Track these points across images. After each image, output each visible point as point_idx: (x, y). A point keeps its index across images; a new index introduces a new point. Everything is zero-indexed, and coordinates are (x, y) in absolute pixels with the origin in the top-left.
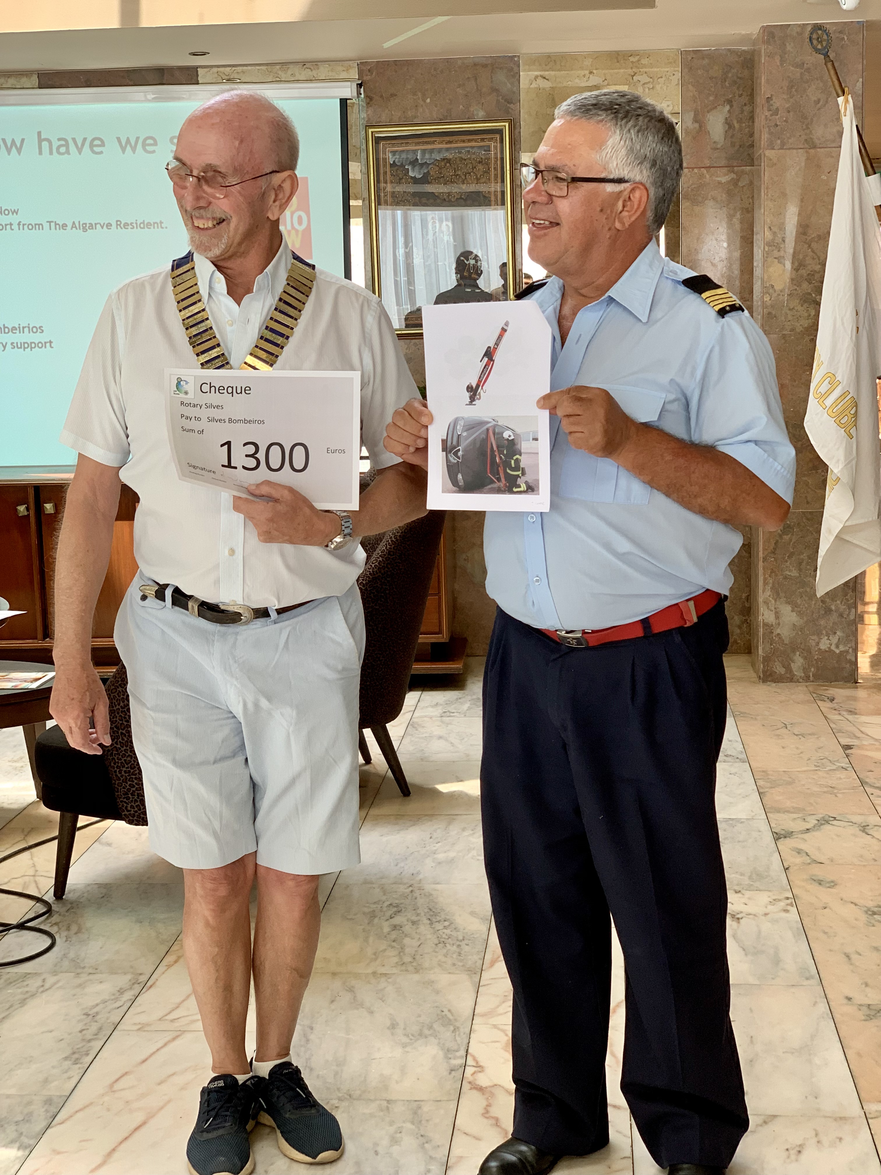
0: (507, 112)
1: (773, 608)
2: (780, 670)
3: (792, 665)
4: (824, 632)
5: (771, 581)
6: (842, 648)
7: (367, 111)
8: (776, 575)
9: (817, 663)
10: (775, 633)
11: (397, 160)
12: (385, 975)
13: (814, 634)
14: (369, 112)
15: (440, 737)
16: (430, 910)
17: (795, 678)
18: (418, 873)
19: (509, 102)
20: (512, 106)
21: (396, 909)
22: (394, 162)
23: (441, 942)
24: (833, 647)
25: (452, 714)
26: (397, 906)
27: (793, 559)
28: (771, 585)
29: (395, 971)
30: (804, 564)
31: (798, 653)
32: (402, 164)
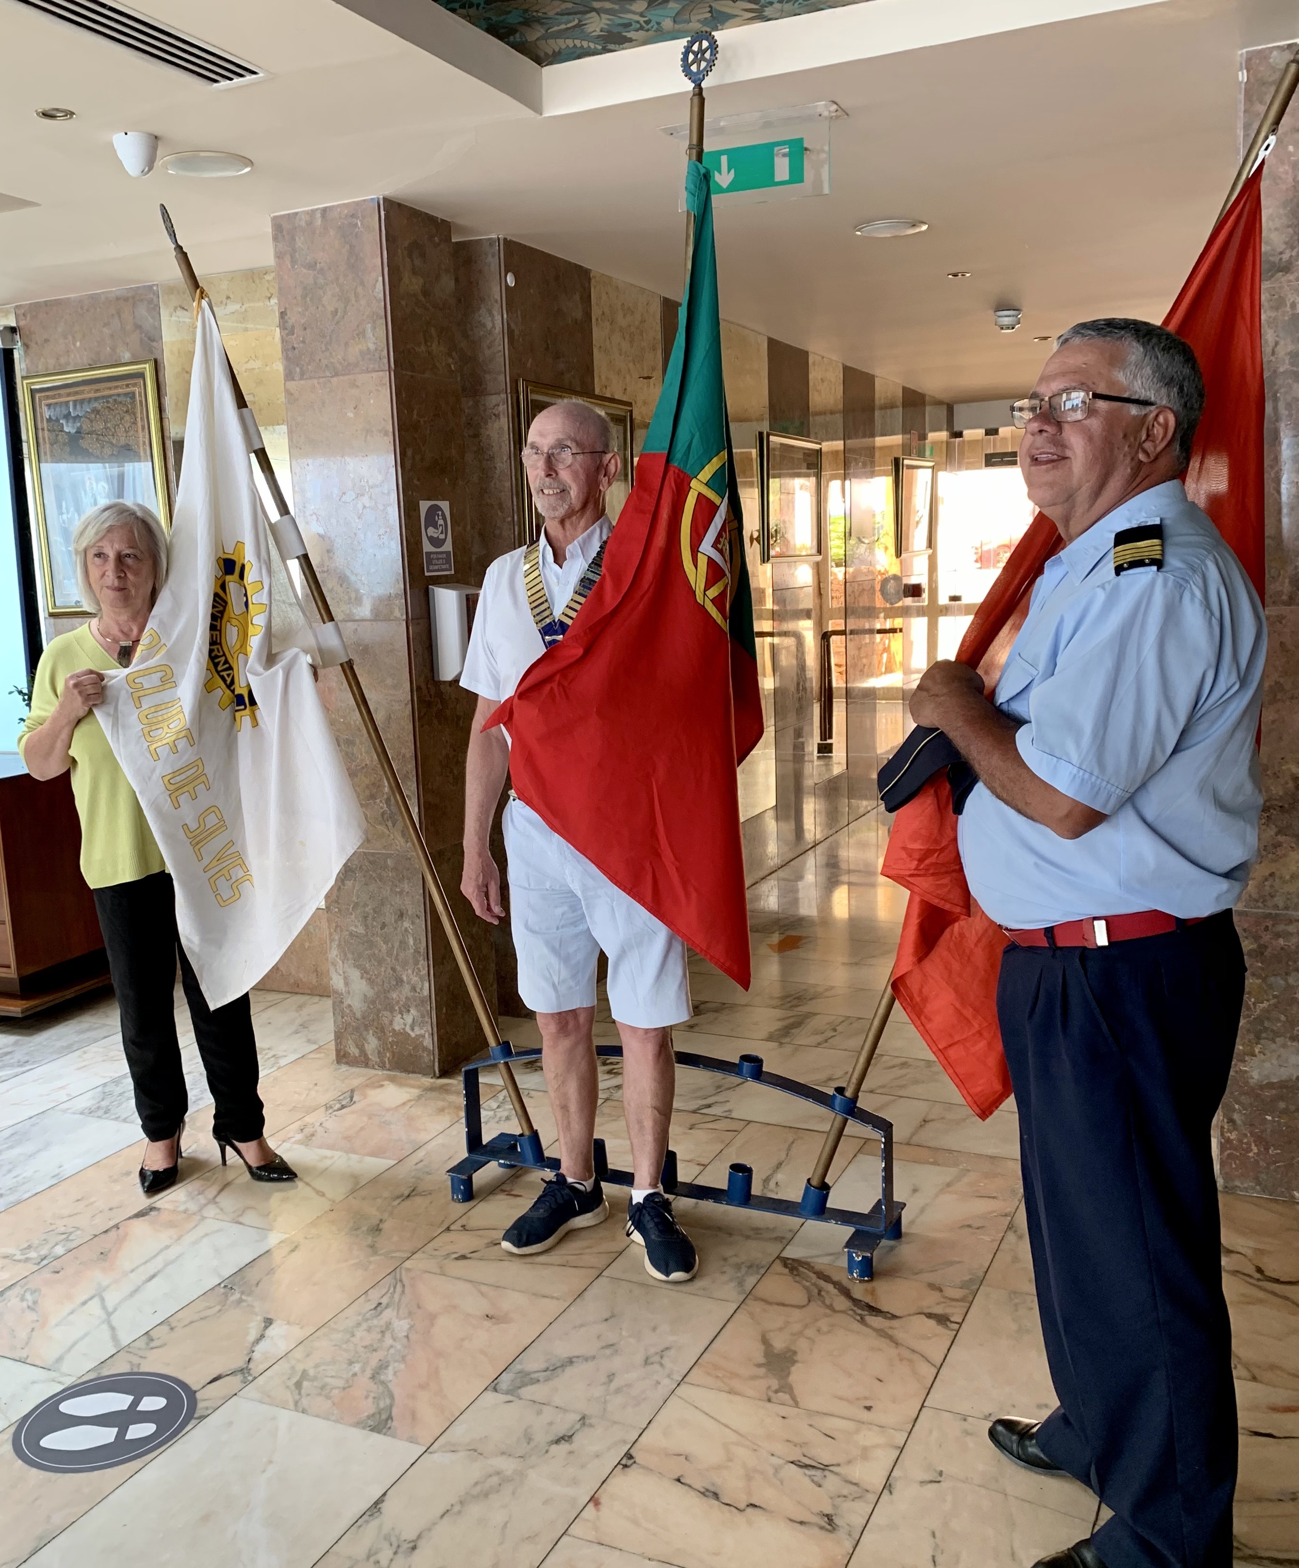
0: (152, 351)
1: (341, 972)
2: (354, 1051)
3: (366, 1045)
4: (397, 1008)
5: (337, 938)
6: (418, 1031)
8: (342, 931)
9: (392, 1046)
10: (345, 1005)
11: (52, 414)
13: (385, 1009)
17: (370, 1063)
19: (152, 338)
20: (154, 344)
22: (50, 416)
24: (408, 1029)
27: (358, 911)
28: (337, 943)
30: (370, 918)
31: (371, 1032)
32: (57, 418)
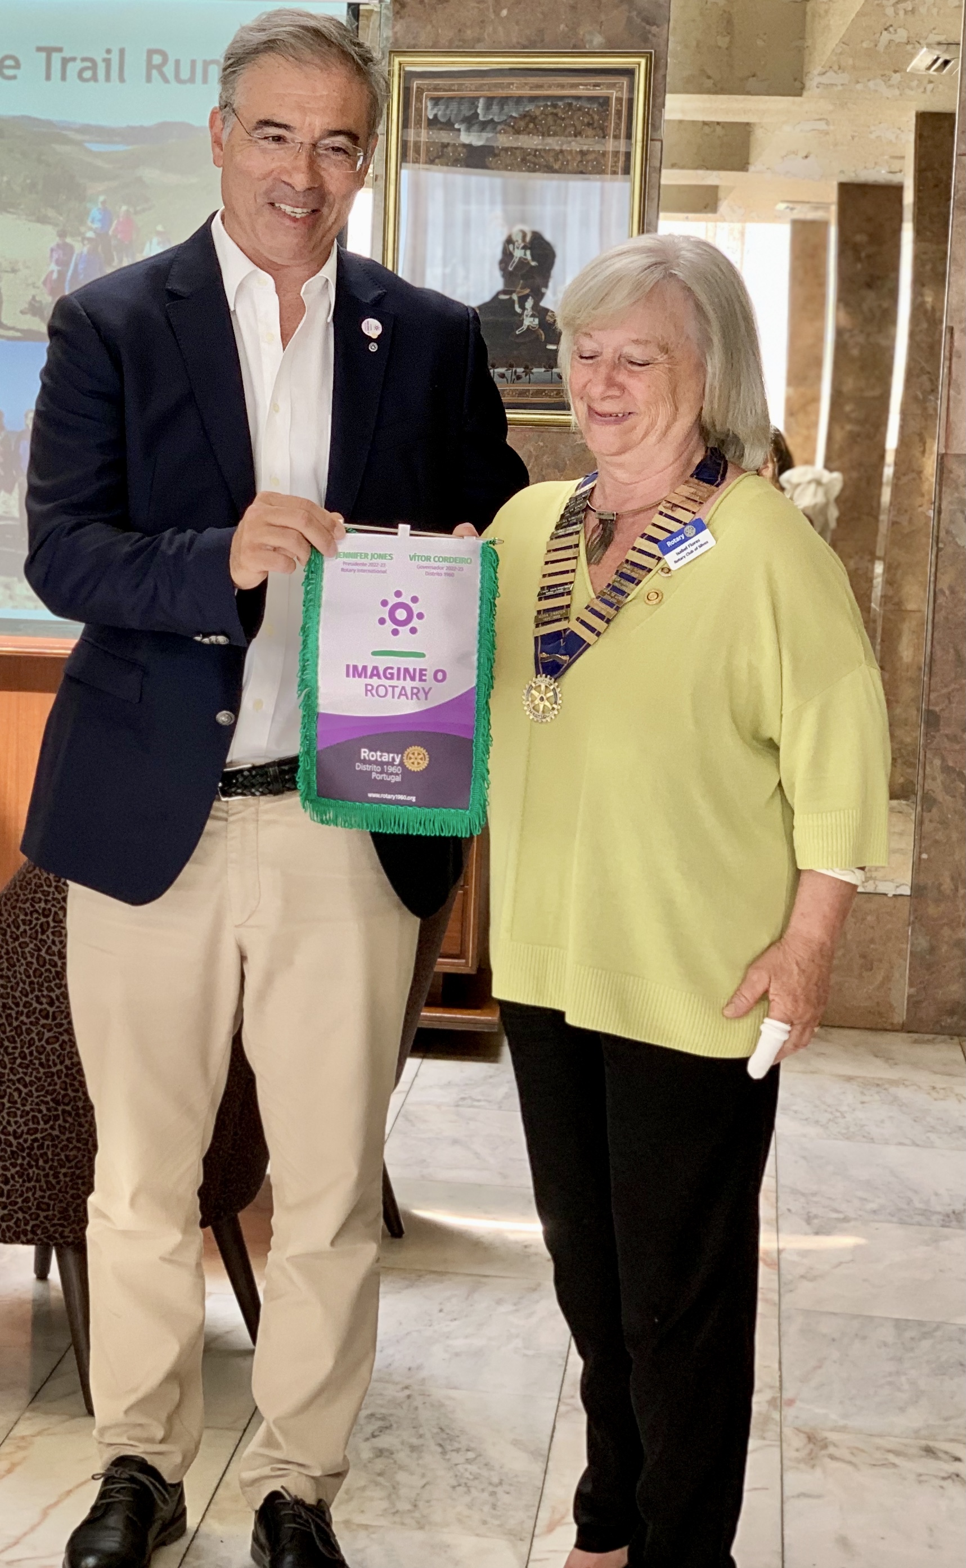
0: (645, 39)
7: (393, 27)
11: (440, 113)
12: (366, 1527)
14: (398, 28)
15: (455, 1142)
16: (441, 1429)
18: (419, 1368)
19: (650, 21)
20: (654, 29)
21: (380, 1423)
22: (436, 116)
23: (460, 1484)
25: (476, 1103)
26: (383, 1418)
29: (383, 1522)
32: (449, 119)
